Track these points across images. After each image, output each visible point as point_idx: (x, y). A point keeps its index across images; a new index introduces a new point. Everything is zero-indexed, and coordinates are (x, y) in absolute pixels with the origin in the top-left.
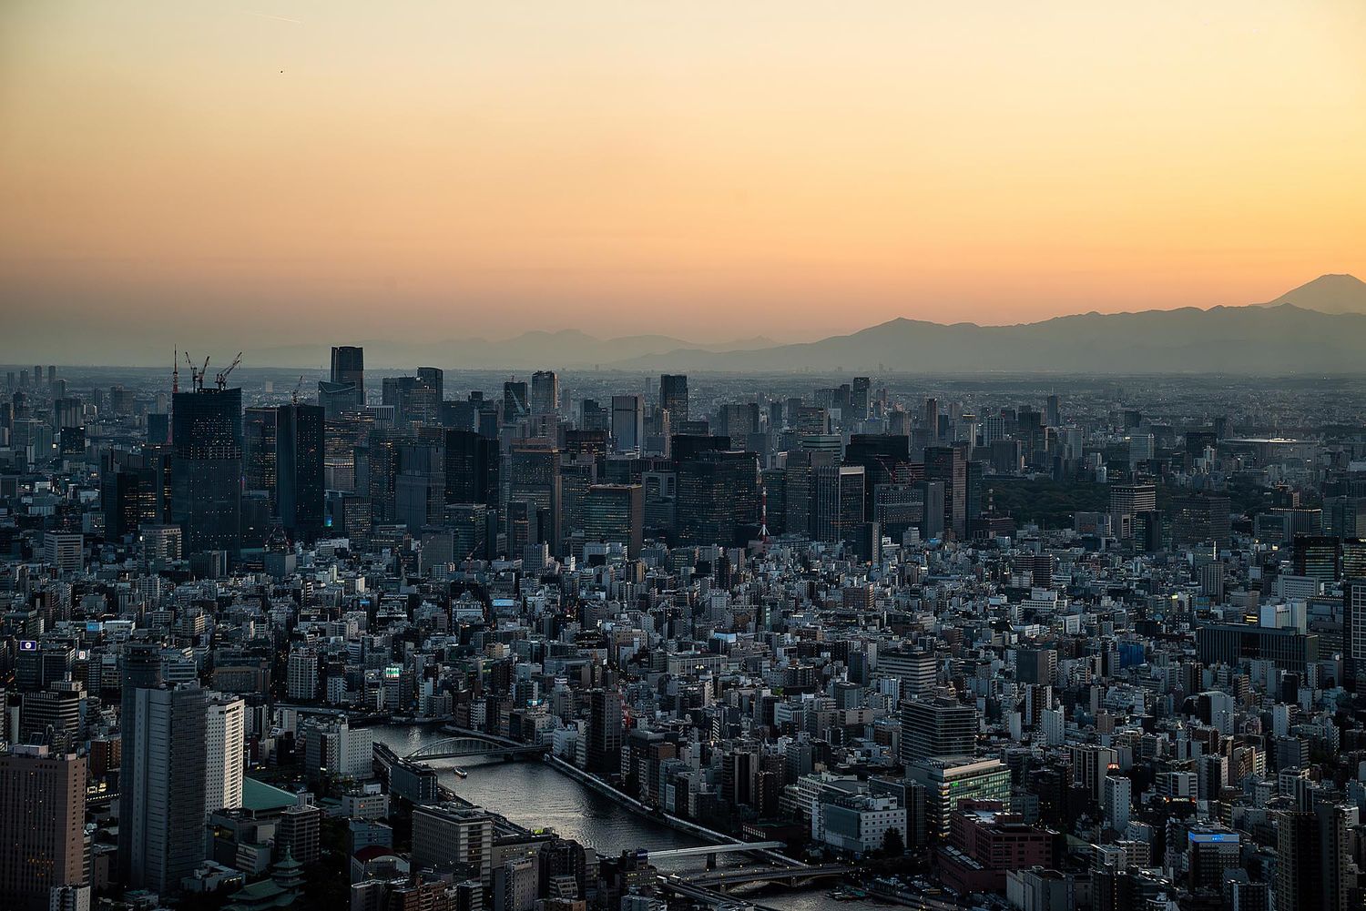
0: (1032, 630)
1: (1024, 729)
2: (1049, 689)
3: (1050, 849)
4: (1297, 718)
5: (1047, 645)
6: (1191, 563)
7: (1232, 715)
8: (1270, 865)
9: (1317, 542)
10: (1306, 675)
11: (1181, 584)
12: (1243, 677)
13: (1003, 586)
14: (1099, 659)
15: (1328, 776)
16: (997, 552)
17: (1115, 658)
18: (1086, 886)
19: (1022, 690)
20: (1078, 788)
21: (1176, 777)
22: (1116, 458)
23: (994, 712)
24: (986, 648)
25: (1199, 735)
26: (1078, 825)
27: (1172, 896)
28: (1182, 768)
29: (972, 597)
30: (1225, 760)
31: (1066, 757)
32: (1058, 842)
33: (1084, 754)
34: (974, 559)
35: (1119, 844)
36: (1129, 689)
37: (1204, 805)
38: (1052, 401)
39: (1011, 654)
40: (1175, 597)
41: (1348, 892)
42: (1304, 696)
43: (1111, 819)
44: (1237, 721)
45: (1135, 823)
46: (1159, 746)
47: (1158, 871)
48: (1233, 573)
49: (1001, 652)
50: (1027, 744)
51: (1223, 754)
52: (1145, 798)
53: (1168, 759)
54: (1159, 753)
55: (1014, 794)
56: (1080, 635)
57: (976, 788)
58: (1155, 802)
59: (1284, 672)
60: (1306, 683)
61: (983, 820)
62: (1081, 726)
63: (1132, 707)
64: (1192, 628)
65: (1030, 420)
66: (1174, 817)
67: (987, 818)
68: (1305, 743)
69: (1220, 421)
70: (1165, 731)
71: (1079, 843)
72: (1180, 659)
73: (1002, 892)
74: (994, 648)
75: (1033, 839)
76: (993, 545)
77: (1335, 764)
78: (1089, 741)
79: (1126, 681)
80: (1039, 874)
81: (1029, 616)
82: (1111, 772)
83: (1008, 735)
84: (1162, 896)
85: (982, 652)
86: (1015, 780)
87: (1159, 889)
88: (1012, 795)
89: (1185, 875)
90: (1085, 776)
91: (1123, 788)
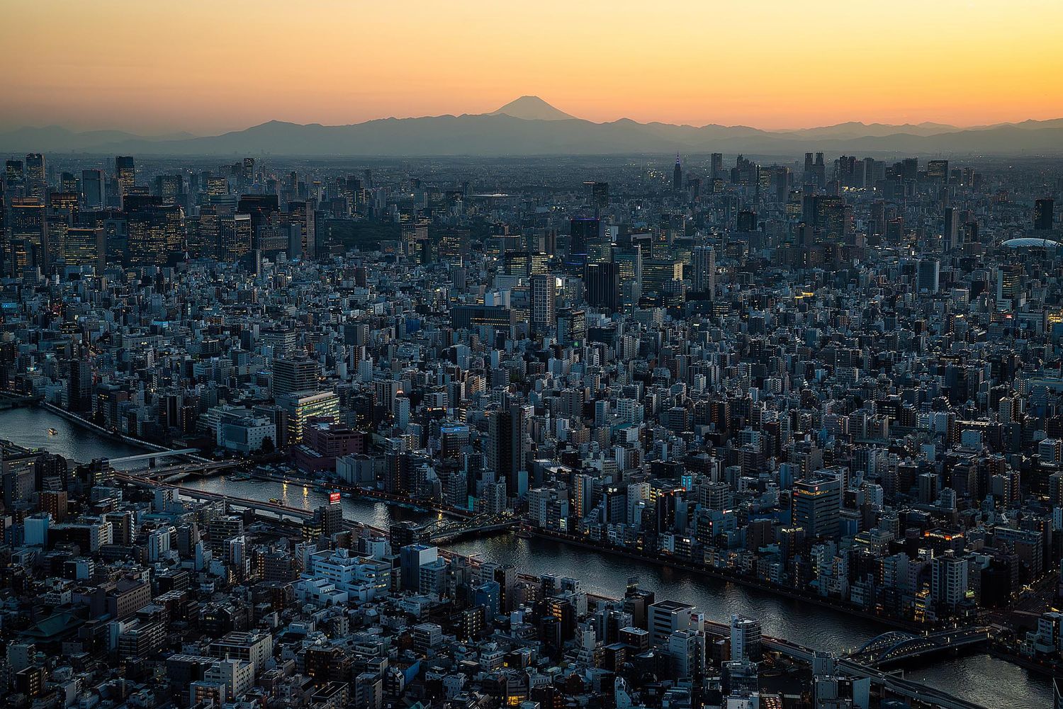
0: (355, 313)
1: (349, 372)
2: (364, 348)
3: (362, 442)
4: (504, 357)
5: (364, 322)
6: (448, 269)
7: (468, 358)
8: (486, 442)
9: (518, 255)
10: (509, 333)
11: (441, 282)
12: (476, 337)
13: (337, 287)
14: (393, 329)
15: (519, 389)
16: (334, 266)
17: (403, 328)
18: (382, 463)
19: (348, 349)
20: (379, 406)
21: (435, 396)
22: (405, 206)
23: (331, 363)
24: (327, 325)
25: (450, 371)
26: (379, 427)
27: (430, 464)
28: (439, 390)
29: (318, 294)
30: (463, 384)
31: (373, 387)
32: (367, 440)
33: (383, 385)
34: (320, 271)
35: (402, 437)
36: (411, 346)
37: (451, 411)
38: (368, 172)
39: (342, 328)
40: (438, 290)
41: (526, 454)
42: (508, 344)
43: (398, 423)
44: (471, 361)
45: (412, 424)
46: (427, 378)
47: (424, 451)
48: (472, 275)
49: (336, 327)
50: (350, 381)
51: (463, 381)
52: (418, 409)
53: (432, 386)
54: (427, 382)
55: (341, 412)
56: (383, 315)
57: (319, 409)
58: (424, 411)
59: (498, 332)
60: (510, 337)
61: (322, 428)
62: (382, 370)
63: (413, 356)
64: (447, 309)
65: (353, 184)
66: (434, 419)
67: (325, 427)
68: (507, 372)
69: (465, 184)
70: (431, 369)
71: (379, 437)
72: (440, 327)
73: (333, 470)
74: (332, 325)
75: (352, 437)
76: (332, 262)
77: (523, 383)
78: (387, 378)
79: (409, 341)
80: (355, 457)
81: (353, 305)
82: (399, 395)
83: (339, 377)
84: (425, 465)
85: (324, 327)
86: (342, 403)
87: (424, 461)
88: (340, 412)
89: (439, 452)
90: (384, 398)
91: (405, 404)
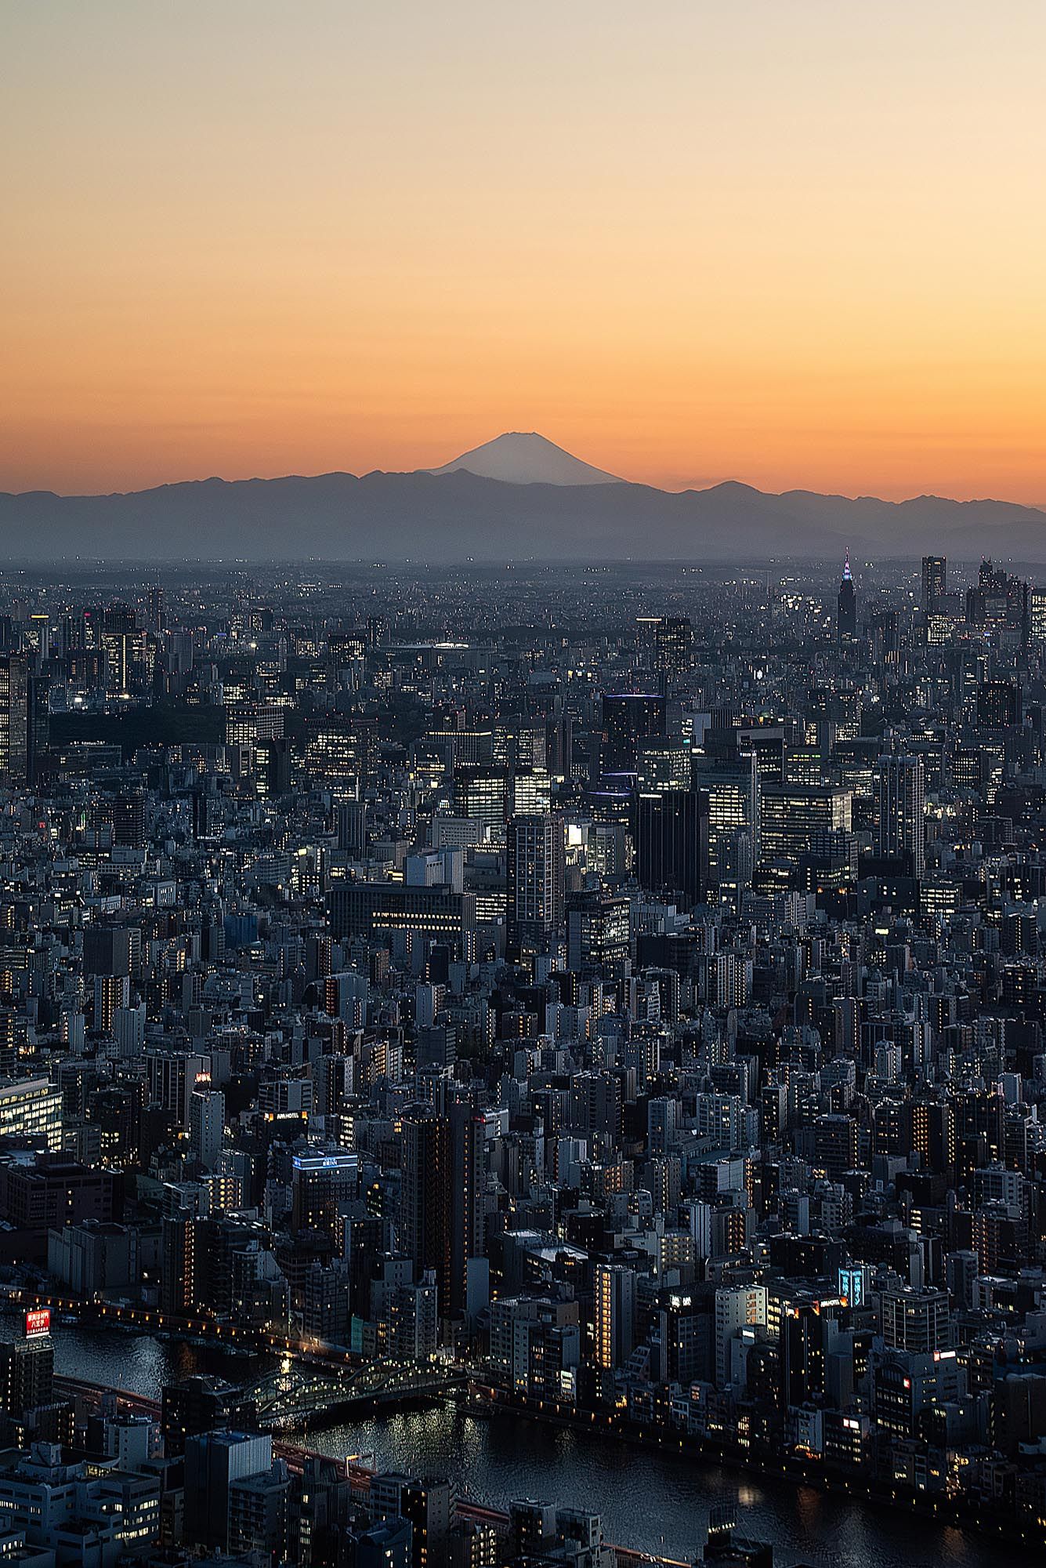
0: (113, 903)
1: (90, 1036)
2: (127, 981)
3: (110, 1195)
4: (448, 1000)
5: (130, 922)
6: (328, 806)
7: (362, 1005)
8: (395, 1193)
9: (482, 773)
10: (460, 946)
11: (311, 836)
12: (383, 954)
13: (74, 846)
14: (197, 938)
15: (478, 1074)
16: (69, 800)
17: (219, 936)
18: (156, 1242)
19: (90, 984)
20: (155, 1109)
21: (283, 1086)
22: (237, 669)
23: (48, 1015)
24: (45, 931)
25: (326, 1029)
26: (154, 1160)
27: (265, 1243)
28: (295, 1074)
29: (29, 862)
30: (349, 1061)
31: (142, 1069)
32: (121, 1187)
33: (167, 1063)
34: (37, 814)
35: (202, 1181)
36: (234, 976)
37: (320, 1121)
38: (155, 595)
39: (79, 938)
40: (302, 852)
41: (486, 1219)
42: (455, 971)
43: (197, 1149)
44: (371, 1009)
45: (227, 1152)
46: (268, 1047)
47: (253, 1213)
48: (380, 819)
49: (65, 935)
50: (89, 1056)
51: (350, 1053)
52: (245, 1118)
53: (277, 1064)
54: (268, 1055)
55: (66, 1127)
56: (175, 908)
57: (17, 1119)
58: (257, 1122)
59: (433, 943)
60: (460, 957)
61: (19, 1162)
62: (166, 1030)
63: (238, 999)
64: (322, 893)
65: (121, 621)
66: (279, 1139)
67: (25, 1160)
68: (451, 1034)
69: (373, 621)
70: (278, 1028)
71: (151, 1184)
72: (303, 933)
73: (42, 1260)
74: (56, 930)
75: (86, 1183)
76: (64, 791)
77: (489, 1058)
78: (177, 1048)
79: (232, 966)
80: (93, 1229)
81: (110, 885)
82: (201, 1086)
83: (66, 1046)
84: (254, 1244)
85: (39, 937)
86: (70, 1105)
87: (251, 1235)
88: (63, 1128)
89: (288, 1216)
90: (166, 1094)
91: (215, 1102)
